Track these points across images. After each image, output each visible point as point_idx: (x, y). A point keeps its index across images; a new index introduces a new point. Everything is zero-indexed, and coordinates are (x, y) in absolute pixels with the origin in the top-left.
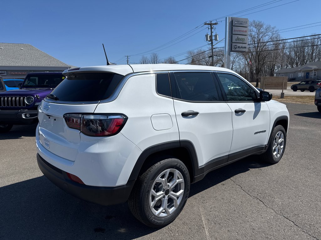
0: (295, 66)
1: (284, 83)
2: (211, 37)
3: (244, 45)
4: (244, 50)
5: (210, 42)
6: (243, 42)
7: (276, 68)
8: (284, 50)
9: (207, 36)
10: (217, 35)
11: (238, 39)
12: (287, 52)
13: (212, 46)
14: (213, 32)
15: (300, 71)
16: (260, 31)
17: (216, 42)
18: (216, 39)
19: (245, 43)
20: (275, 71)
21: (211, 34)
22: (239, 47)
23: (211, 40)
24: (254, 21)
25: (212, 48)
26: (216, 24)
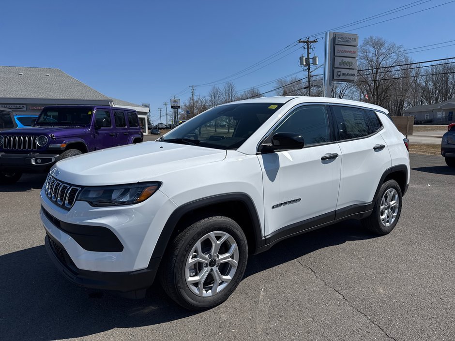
0: (433, 102)
1: (408, 125)
2: (307, 59)
3: (351, 72)
4: (351, 78)
5: (307, 67)
6: (351, 67)
7: (405, 105)
8: (418, 80)
9: (301, 58)
10: (316, 57)
11: (343, 63)
12: (422, 81)
13: (309, 72)
14: (310, 53)
15: (440, 110)
16: (380, 51)
17: (315, 67)
18: (315, 63)
19: (354, 69)
20: (404, 109)
21: (308, 56)
22: (344, 74)
23: (308, 64)
24: (371, 38)
25: (309, 75)
26: (315, 42)
